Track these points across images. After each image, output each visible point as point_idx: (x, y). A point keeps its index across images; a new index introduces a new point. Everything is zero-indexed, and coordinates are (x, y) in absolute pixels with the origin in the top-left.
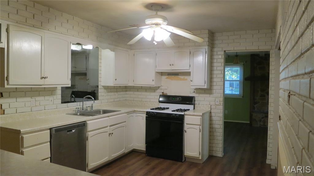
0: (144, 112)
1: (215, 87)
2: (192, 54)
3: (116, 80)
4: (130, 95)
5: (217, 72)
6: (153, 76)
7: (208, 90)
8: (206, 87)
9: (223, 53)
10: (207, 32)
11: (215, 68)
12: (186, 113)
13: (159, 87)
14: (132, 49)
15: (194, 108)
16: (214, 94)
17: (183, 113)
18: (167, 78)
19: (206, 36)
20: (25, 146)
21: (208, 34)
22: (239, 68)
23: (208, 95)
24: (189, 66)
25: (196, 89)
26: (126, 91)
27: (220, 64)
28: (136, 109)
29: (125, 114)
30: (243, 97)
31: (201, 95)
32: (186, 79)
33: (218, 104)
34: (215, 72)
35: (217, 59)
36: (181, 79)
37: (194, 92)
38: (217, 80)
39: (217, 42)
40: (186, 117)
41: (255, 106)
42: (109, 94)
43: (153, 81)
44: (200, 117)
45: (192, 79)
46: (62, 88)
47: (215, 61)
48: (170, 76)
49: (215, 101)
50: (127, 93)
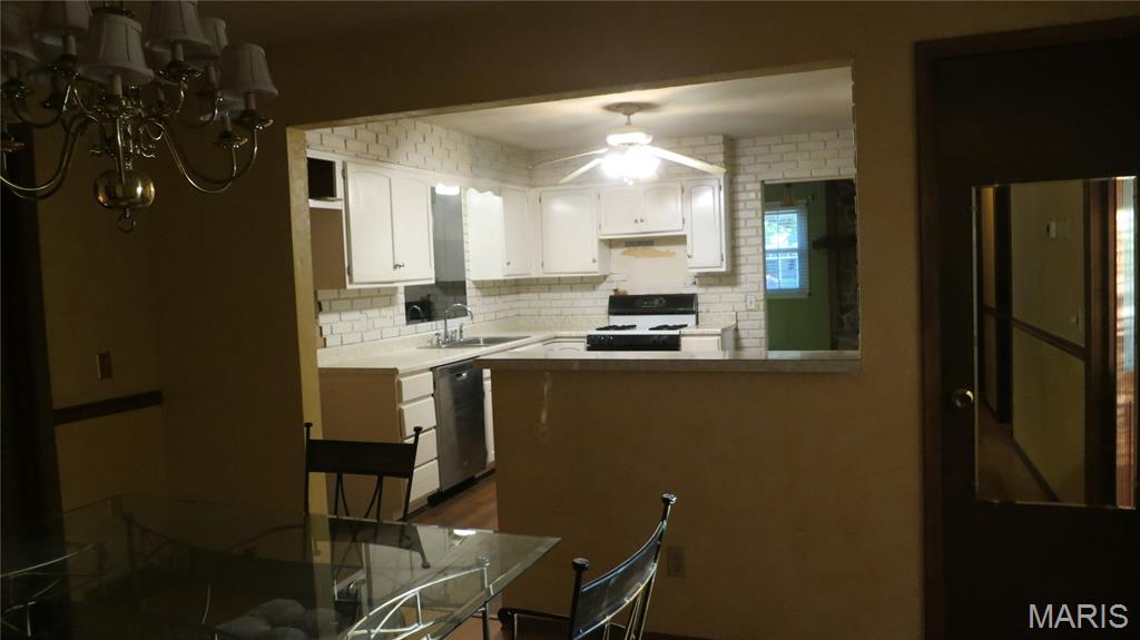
0: (581, 337)
1: (743, 269)
2: (687, 193)
3: (509, 263)
4: (529, 301)
5: (746, 233)
6: (593, 249)
7: (729, 278)
8: (723, 269)
9: (758, 186)
10: (721, 139)
11: (742, 224)
12: (684, 331)
13: (605, 277)
14: (533, 186)
15: (697, 323)
16: (744, 286)
17: (676, 332)
18: (624, 253)
19: (720, 149)
20: (405, 399)
21: (722, 146)
22: (795, 215)
23: (729, 289)
24: (681, 221)
25: (700, 276)
26: (518, 293)
27: (752, 214)
28: (559, 333)
29: (539, 345)
30: (810, 294)
31: (712, 290)
32: (673, 254)
33: (753, 307)
34: (742, 233)
35: (745, 201)
36: (661, 255)
37: (695, 283)
38: (747, 251)
39: (743, 161)
40: (683, 339)
41: (845, 317)
42: (487, 300)
43: (594, 261)
44: (716, 338)
45: (689, 252)
46: (406, 288)
47: (741, 205)
48: (632, 248)
49: (746, 301)
50: (522, 296)
